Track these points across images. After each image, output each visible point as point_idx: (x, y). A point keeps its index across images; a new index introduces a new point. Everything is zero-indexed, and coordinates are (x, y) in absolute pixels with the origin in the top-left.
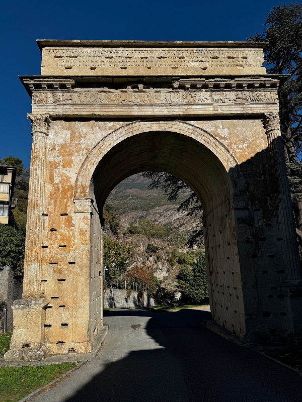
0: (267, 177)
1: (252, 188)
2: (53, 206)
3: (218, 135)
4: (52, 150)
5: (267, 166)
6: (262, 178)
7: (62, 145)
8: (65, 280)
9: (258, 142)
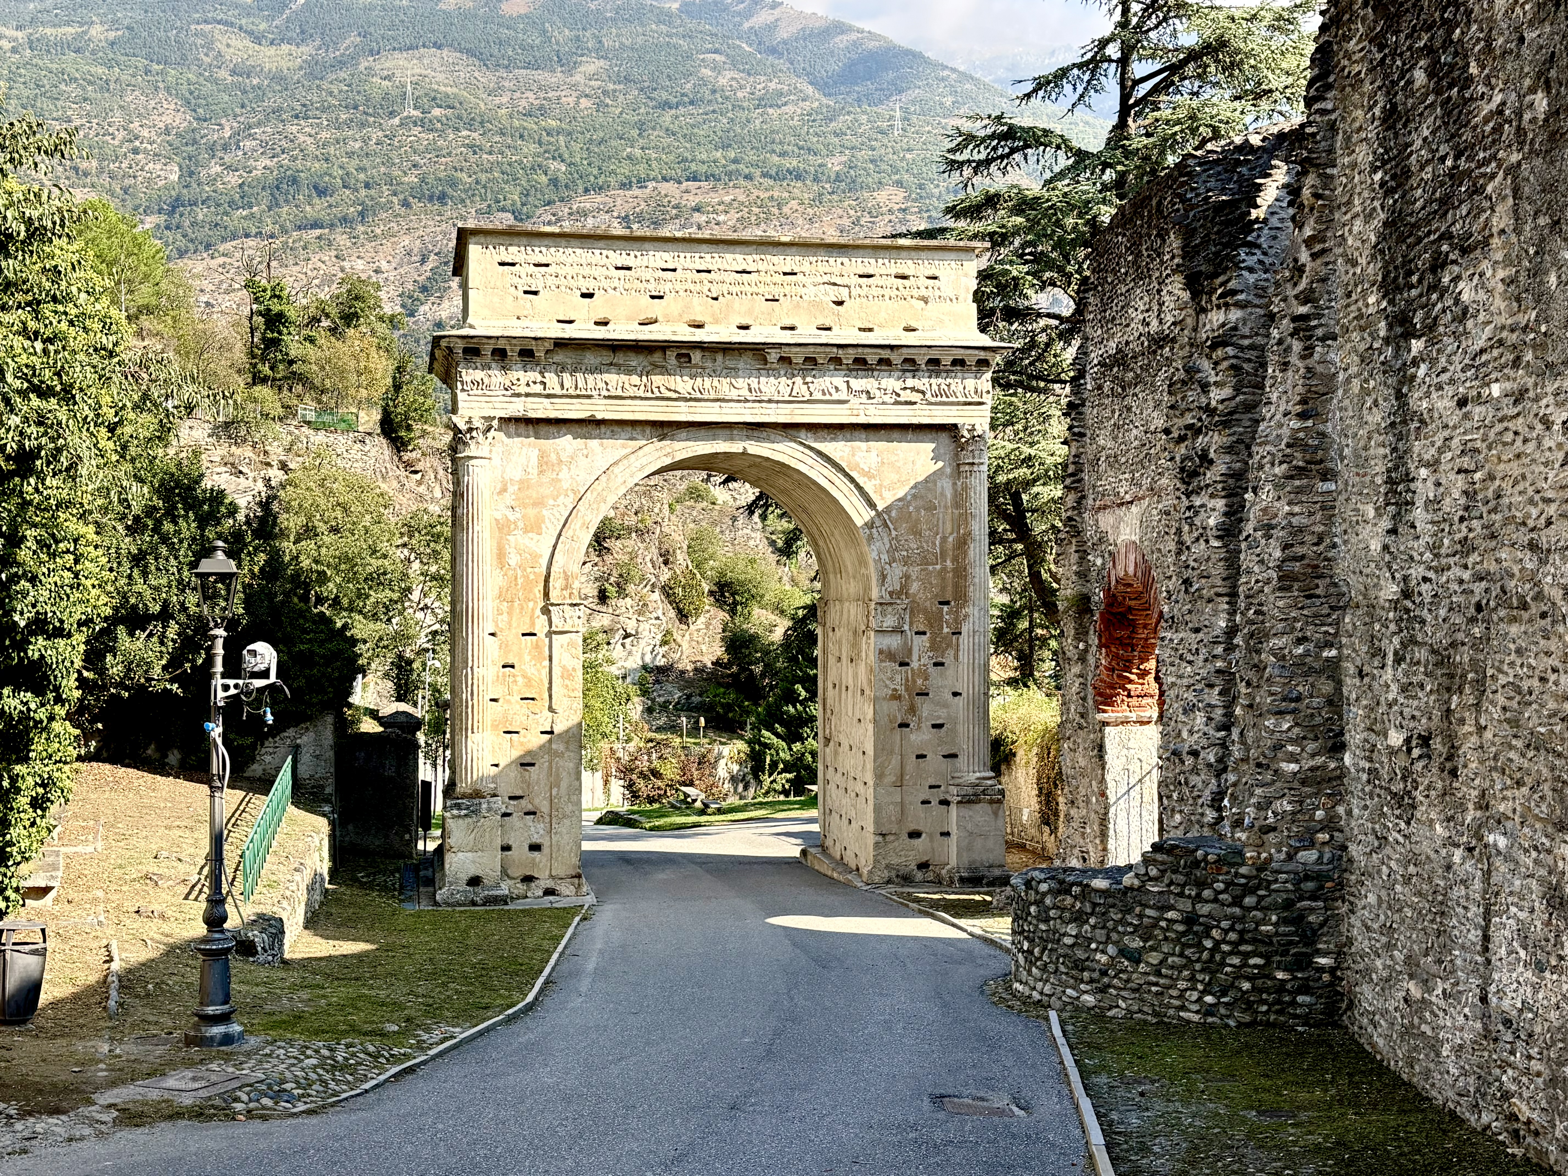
0: (949, 563)
1: (914, 587)
2: (505, 617)
3: (857, 467)
4: (500, 493)
5: (951, 539)
6: (938, 567)
7: (521, 482)
8: (533, 765)
9: (939, 484)
